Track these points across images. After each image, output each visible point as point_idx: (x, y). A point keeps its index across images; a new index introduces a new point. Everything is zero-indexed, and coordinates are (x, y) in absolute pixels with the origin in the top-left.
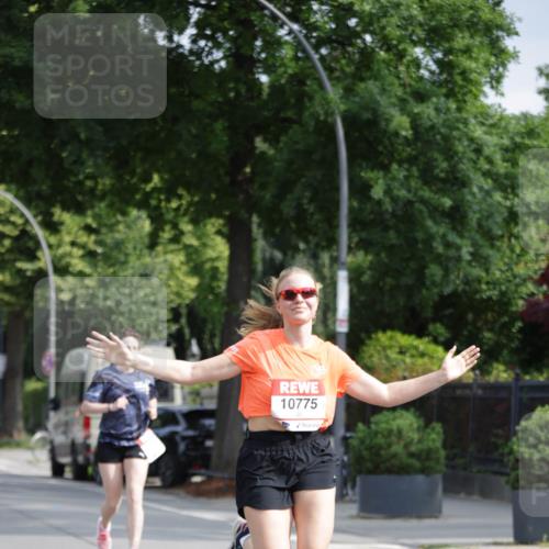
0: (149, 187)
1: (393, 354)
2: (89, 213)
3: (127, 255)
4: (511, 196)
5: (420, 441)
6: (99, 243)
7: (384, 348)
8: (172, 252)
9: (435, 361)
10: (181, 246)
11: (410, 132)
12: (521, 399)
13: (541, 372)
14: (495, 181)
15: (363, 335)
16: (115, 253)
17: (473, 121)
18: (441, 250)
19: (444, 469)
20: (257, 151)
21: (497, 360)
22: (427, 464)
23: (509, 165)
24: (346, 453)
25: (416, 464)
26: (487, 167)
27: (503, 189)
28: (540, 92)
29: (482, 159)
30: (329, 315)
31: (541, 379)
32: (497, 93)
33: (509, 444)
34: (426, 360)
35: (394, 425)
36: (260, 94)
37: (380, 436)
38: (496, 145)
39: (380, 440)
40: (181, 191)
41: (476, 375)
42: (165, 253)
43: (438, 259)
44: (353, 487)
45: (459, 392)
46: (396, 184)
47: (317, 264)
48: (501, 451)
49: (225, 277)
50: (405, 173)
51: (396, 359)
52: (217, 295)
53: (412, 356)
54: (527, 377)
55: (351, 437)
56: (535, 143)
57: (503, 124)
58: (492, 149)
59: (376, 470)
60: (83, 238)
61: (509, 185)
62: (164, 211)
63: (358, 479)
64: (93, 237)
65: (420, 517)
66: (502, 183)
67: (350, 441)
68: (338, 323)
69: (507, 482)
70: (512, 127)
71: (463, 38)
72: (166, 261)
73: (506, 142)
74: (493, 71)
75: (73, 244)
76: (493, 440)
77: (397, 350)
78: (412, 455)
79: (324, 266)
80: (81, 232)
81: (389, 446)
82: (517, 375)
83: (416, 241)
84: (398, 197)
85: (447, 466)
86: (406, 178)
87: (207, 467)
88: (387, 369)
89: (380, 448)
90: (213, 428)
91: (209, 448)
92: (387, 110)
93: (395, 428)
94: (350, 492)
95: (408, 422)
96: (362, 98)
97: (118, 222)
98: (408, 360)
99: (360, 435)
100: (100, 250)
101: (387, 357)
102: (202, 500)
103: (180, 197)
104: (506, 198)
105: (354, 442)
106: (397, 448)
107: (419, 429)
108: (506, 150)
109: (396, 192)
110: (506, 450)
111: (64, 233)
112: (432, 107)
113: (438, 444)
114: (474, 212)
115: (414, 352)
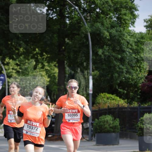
0: (35, 52)
1: (105, 99)
2: (17, 60)
3: (28, 72)
4: (137, 55)
5: (113, 124)
6: (20, 68)
7: (103, 98)
8: (42, 71)
9: (117, 101)
10: (44, 69)
11: (109, 37)
12: (141, 111)
13: (146, 104)
14: (133, 51)
15: (97, 94)
16: (25, 71)
17: (127, 34)
18: (118, 69)
19: (120, 131)
20: (66, 42)
21: (134, 101)
22: (115, 130)
23: (137, 46)
24: (92, 127)
25: (112, 130)
26: (130, 47)
27: (135, 53)
28: (145, 27)
29: (129, 45)
30: (87, 89)
31: (146, 106)
32: (133, 27)
33: (138, 124)
34: (114, 101)
35: (106, 119)
36: (67, 26)
37: (102, 122)
38: (133, 41)
39: (102, 124)
40: (44, 54)
41: (128, 105)
42: (40, 71)
43: (117, 72)
44: (94, 137)
45: (123, 110)
46: (105, 51)
47: (83, 74)
48: (135, 126)
49: (57, 78)
50: (108, 48)
51: (106, 101)
52: (55, 83)
53: (111, 100)
54: (142, 105)
55: (94, 123)
56: (144, 40)
57: (135, 35)
58: (132, 42)
59: (101, 132)
60: (16, 67)
61: (137, 52)
62: (39, 59)
63: (96, 135)
64: (19, 67)
65: (113, 145)
66: (135, 52)
67: (93, 124)
68: (90, 91)
69: (137, 134)
70: (137, 36)
71: (124, 11)
72: (40, 74)
73: (136, 40)
74: (132, 20)
75: (13, 69)
76: (133, 123)
77: (106, 98)
78: (111, 127)
79: (85, 75)
80: (15, 66)
81: (105, 125)
82: (139, 105)
83: (111, 67)
84: (106, 54)
85: (120, 130)
86: (108, 50)
87: (53, 132)
88: (104, 103)
89: (102, 126)
90: (54, 121)
91: (53, 127)
92: (103, 31)
93: (106, 120)
94: (94, 138)
95: (110, 118)
96: (96, 27)
97: (26, 63)
98: (109, 101)
99: (96, 122)
100: (20, 71)
101: (104, 100)
102: (52, 142)
103: (44, 55)
104: (136, 56)
105: (95, 124)
106: (107, 126)
107: (112, 120)
108: (136, 42)
109: (105, 53)
110: (137, 125)
111: (10, 66)
112: (115, 30)
113: (118, 124)
114: (127, 59)
115: (111, 99)
